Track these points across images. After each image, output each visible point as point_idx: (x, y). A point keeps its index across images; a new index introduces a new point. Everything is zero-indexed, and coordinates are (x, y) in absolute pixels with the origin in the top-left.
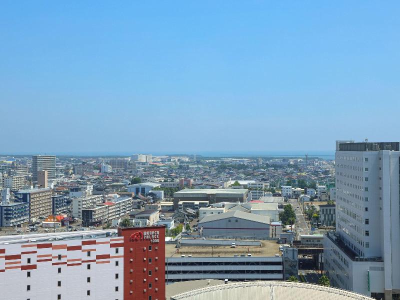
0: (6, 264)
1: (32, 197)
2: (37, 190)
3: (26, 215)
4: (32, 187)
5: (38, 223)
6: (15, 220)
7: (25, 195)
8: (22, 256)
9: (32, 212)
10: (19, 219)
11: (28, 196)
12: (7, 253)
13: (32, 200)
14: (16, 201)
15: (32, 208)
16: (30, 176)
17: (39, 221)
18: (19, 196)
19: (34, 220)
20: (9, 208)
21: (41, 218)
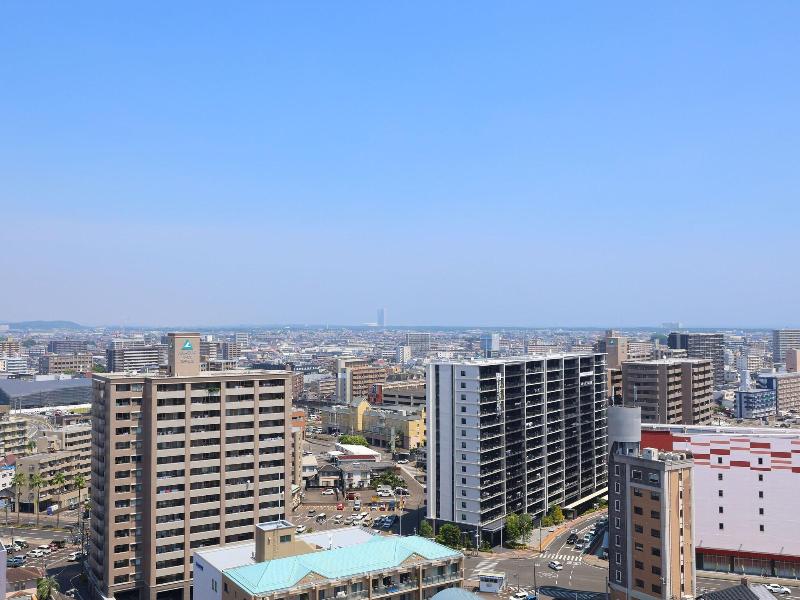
0: (773, 461)
1: (779, 383)
2: (785, 374)
3: (771, 405)
4: (774, 370)
5: (789, 418)
6: (758, 411)
7: (770, 380)
8: (793, 455)
9: (780, 402)
10: (762, 410)
11: (774, 381)
12: (774, 449)
13: (780, 387)
14: (758, 387)
15: (780, 397)
16: (769, 356)
17: (790, 414)
18: (762, 380)
19: (784, 413)
20: (751, 396)
21: (791, 411)
